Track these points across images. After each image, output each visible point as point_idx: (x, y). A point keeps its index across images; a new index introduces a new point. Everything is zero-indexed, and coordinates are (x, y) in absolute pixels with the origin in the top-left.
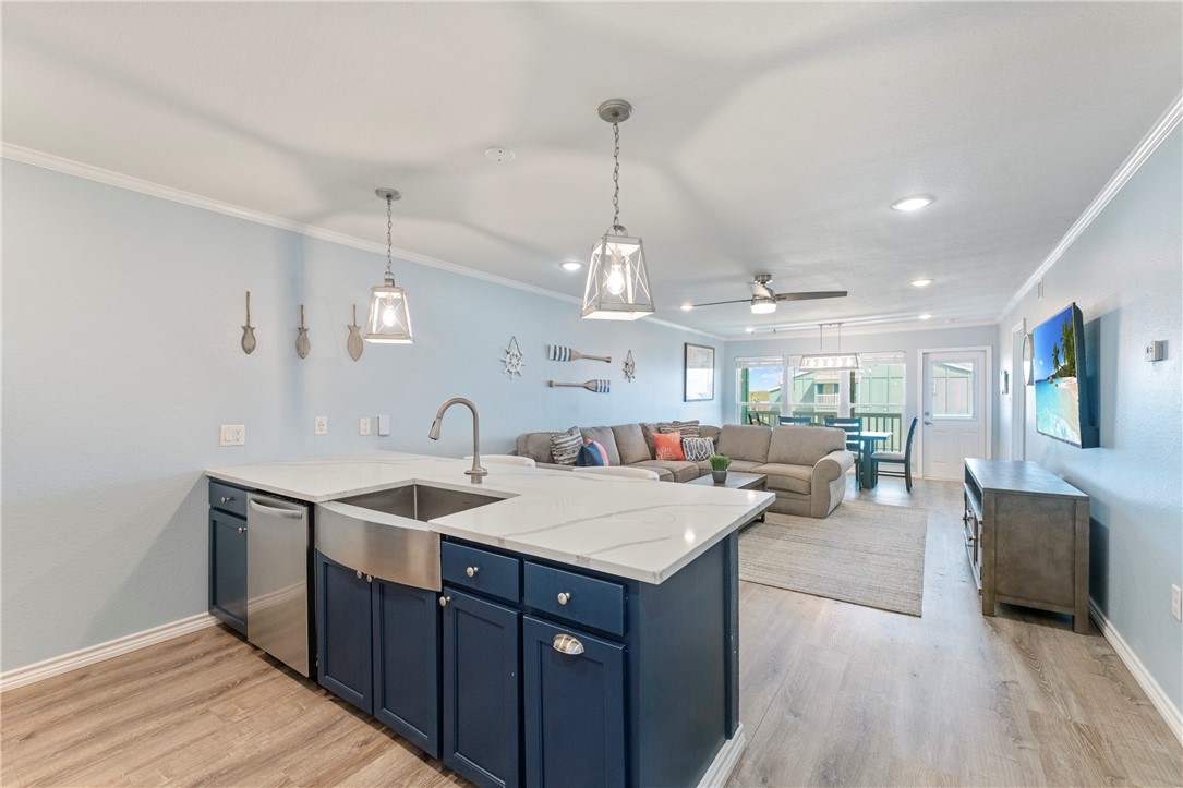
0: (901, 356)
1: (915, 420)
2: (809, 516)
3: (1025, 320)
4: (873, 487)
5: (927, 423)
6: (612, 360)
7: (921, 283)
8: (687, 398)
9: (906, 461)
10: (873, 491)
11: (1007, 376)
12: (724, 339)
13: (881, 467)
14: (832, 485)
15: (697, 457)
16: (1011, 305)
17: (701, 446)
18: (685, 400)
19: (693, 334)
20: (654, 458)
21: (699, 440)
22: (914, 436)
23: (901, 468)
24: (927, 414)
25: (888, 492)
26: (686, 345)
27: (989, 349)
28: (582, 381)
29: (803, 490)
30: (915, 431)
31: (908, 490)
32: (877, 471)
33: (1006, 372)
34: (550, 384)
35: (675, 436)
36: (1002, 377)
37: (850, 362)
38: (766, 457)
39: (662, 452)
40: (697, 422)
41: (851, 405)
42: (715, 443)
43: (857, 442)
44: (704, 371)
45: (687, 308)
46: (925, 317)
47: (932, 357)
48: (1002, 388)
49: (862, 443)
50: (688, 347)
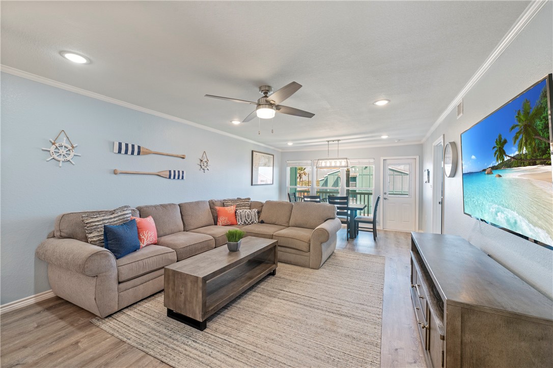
0: (372, 161)
1: (379, 198)
2: (309, 267)
3: (444, 135)
4: (355, 237)
5: (385, 199)
6: (186, 157)
7: (382, 103)
8: (253, 184)
9: (374, 222)
10: (355, 241)
11: (429, 172)
12: (280, 150)
13: (360, 225)
14: (324, 246)
15: (245, 223)
16: (433, 129)
17: (248, 215)
18: (252, 185)
19: (259, 146)
20: (216, 224)
21: (248, 211)
22: (378, 207)
23: (371, 226)
24: (385, 193)
25: (364, 240)
26: (252, 151)
27: (417, 158)
28: (155, 171)
29: (305, 249)
30: (379, 204)
31: (375, 239)
32: (358, 227)
33: (428, 170)
34: (115, 172)
35: (231, 209)
36: (426, 174)
37: (344, 163)
38: (288, 222)
39: (221, 220)
40: (249, 199)
41: (346, 188)
42: (259, 213)
43: (346, 211)
44: (266, 168)
45: (236, 122)
46: (385, 137)
47: (388, 162)
48: (425, 178)
49: (349, 212)
50: (254, 153)
